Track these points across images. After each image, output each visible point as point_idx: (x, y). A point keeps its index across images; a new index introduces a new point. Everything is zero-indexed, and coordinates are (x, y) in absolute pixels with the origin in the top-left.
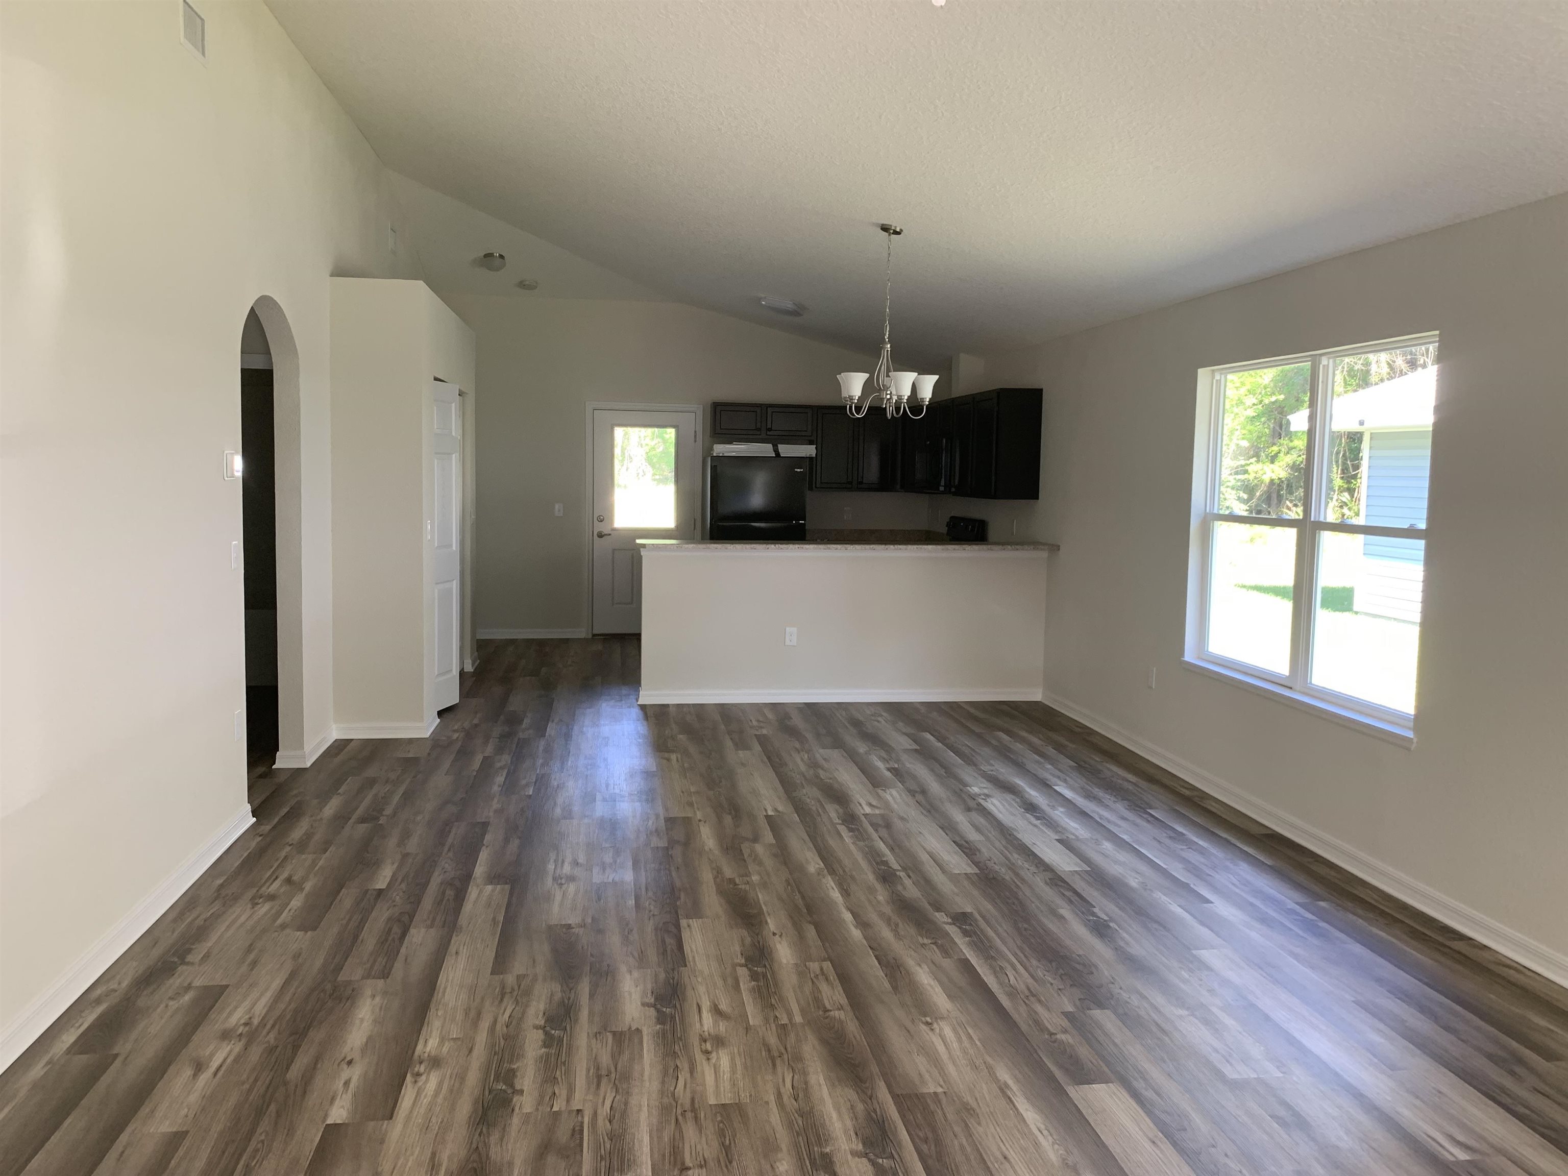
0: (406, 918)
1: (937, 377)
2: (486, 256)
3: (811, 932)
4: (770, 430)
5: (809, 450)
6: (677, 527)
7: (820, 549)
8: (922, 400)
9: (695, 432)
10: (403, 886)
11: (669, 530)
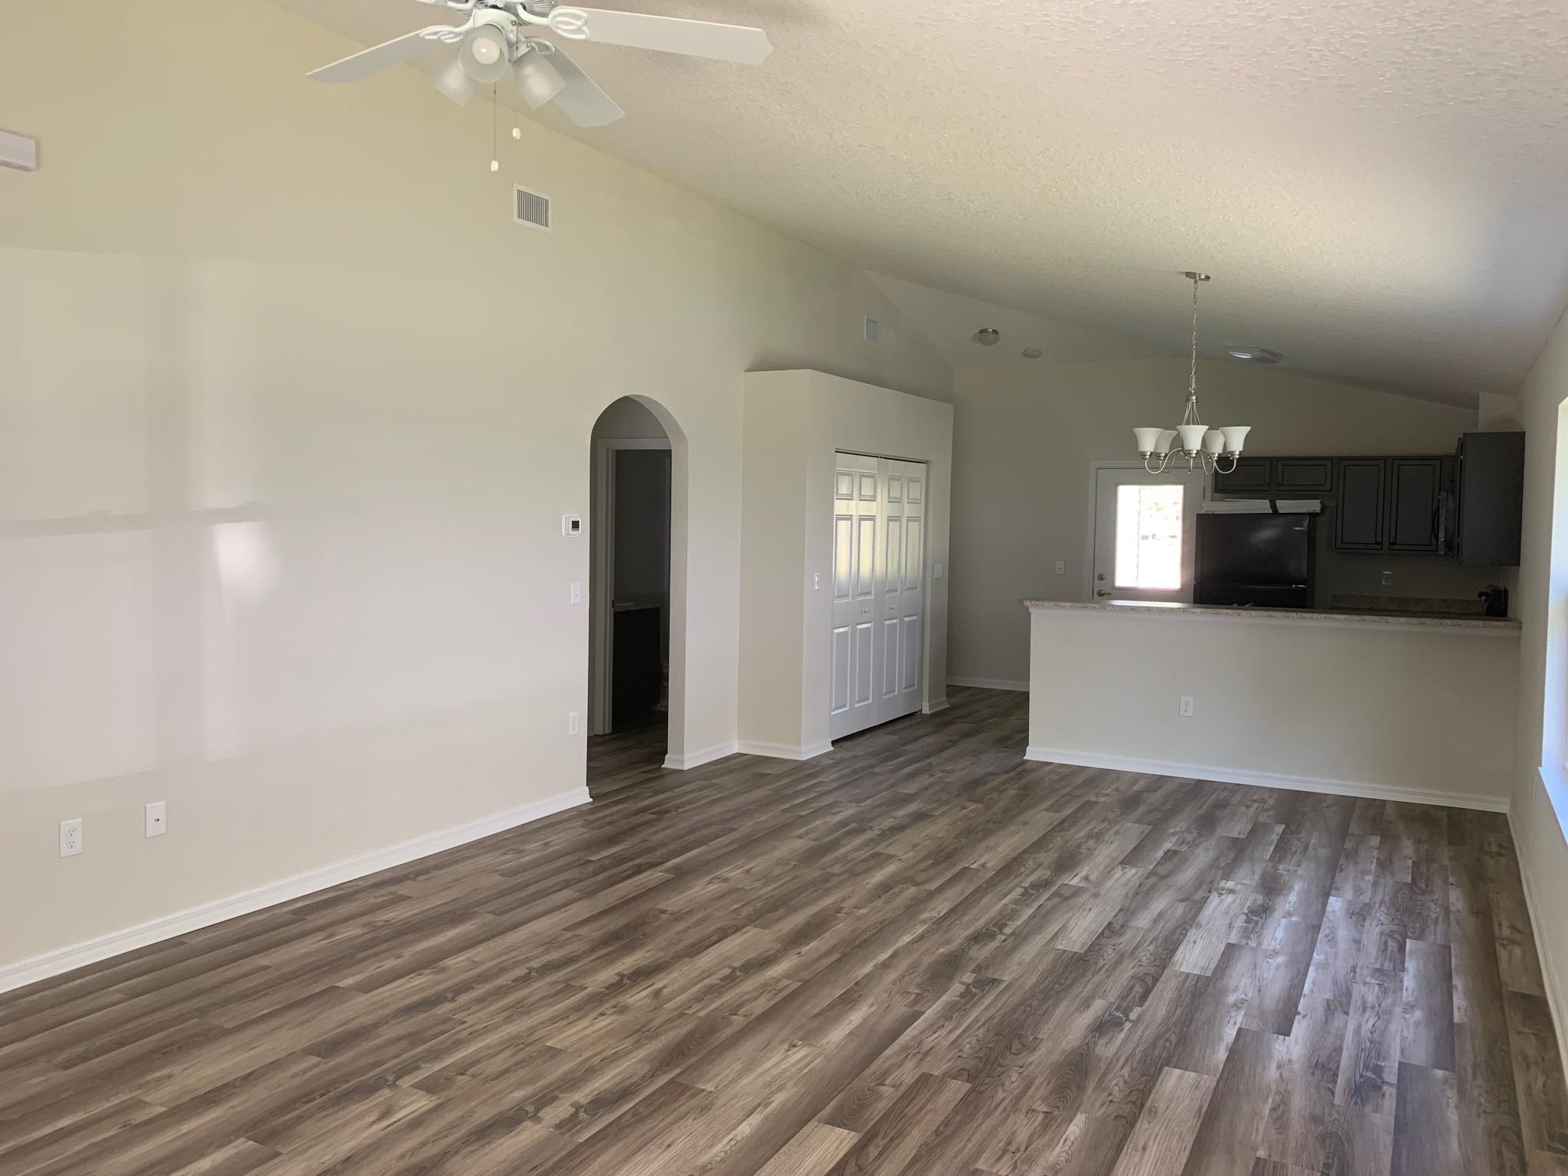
1: (1247, 429)
2: (981, 331)
4: (1281, 485)
5: (1314, 505)
6: (1182, 590)
8: (1232, 453)
9: (1204, 488)
11: (1177, 592)
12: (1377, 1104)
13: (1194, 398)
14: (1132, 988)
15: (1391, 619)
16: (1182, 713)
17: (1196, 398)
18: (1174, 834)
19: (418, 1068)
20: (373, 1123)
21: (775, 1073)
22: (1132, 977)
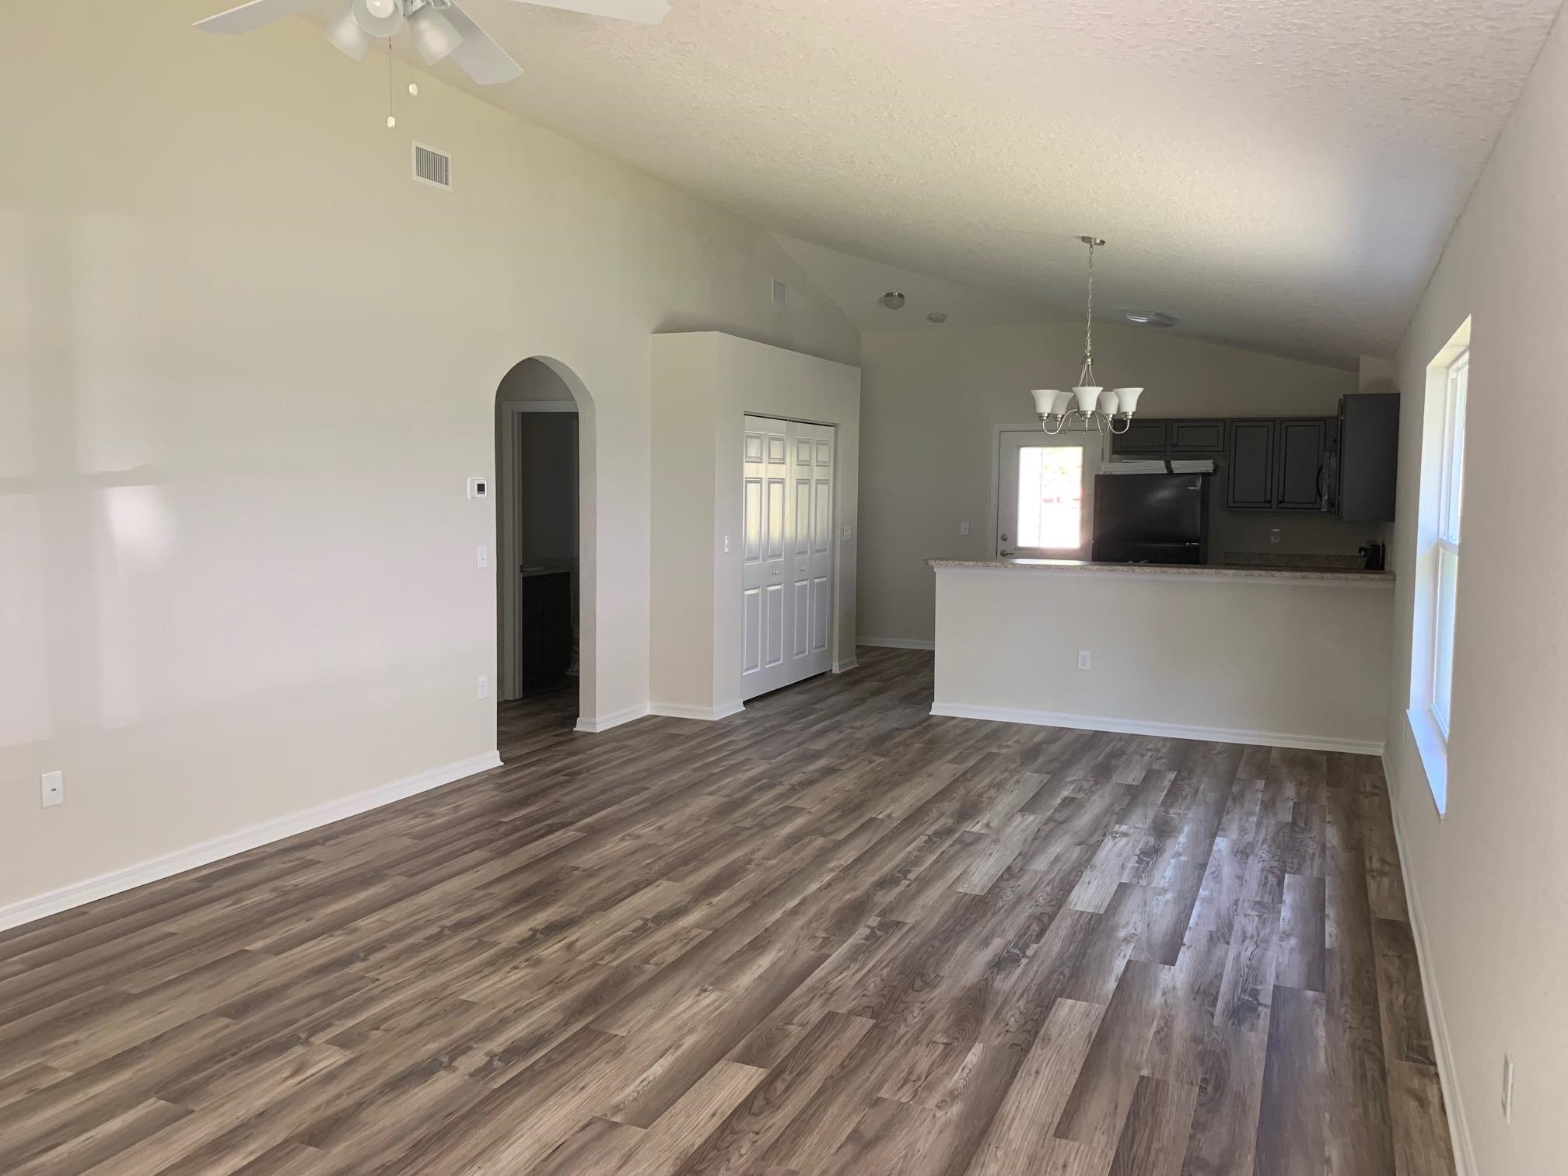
1: (1140, 390)
2: (887, 295)
4: (1176, 446)
5: (1207, 466)
6: (1082, 549)
8: (1125, 414)
9: (1103, 450)
11: (1075, 551)
12: (1253, 1025)
13: (1089, 360)
14: (1029, 927)
15: (1277, 574)
16: (1080, 666)
17: (1092, 360)
18: (1071, 782)
19: (330, 1025)
20: (287, 1079)
21: (686, 1017)
22: (1030, 916)
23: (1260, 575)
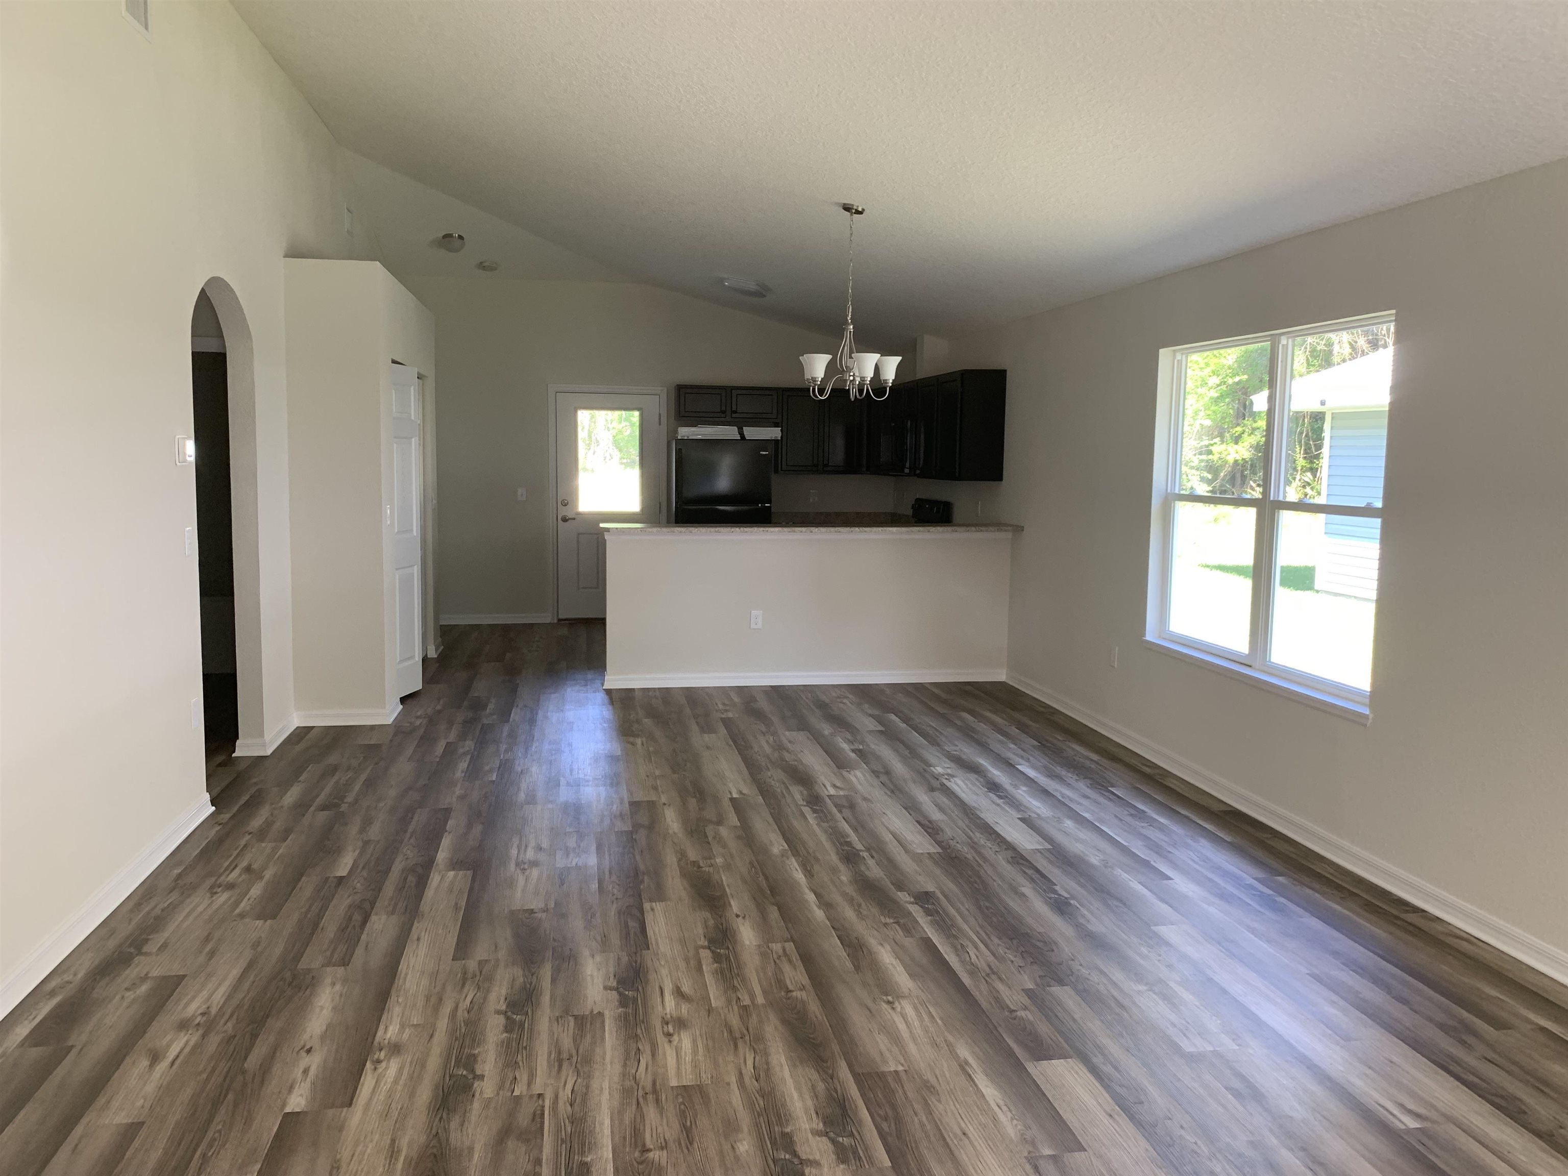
0: (367, 905)
3: (774, 913)
5: (774, 433)
7: (785, 531)
10: (365, 874)
11: (634, 514)
13: (851, 327)
16: (753, 626)
23: (919, 531)
